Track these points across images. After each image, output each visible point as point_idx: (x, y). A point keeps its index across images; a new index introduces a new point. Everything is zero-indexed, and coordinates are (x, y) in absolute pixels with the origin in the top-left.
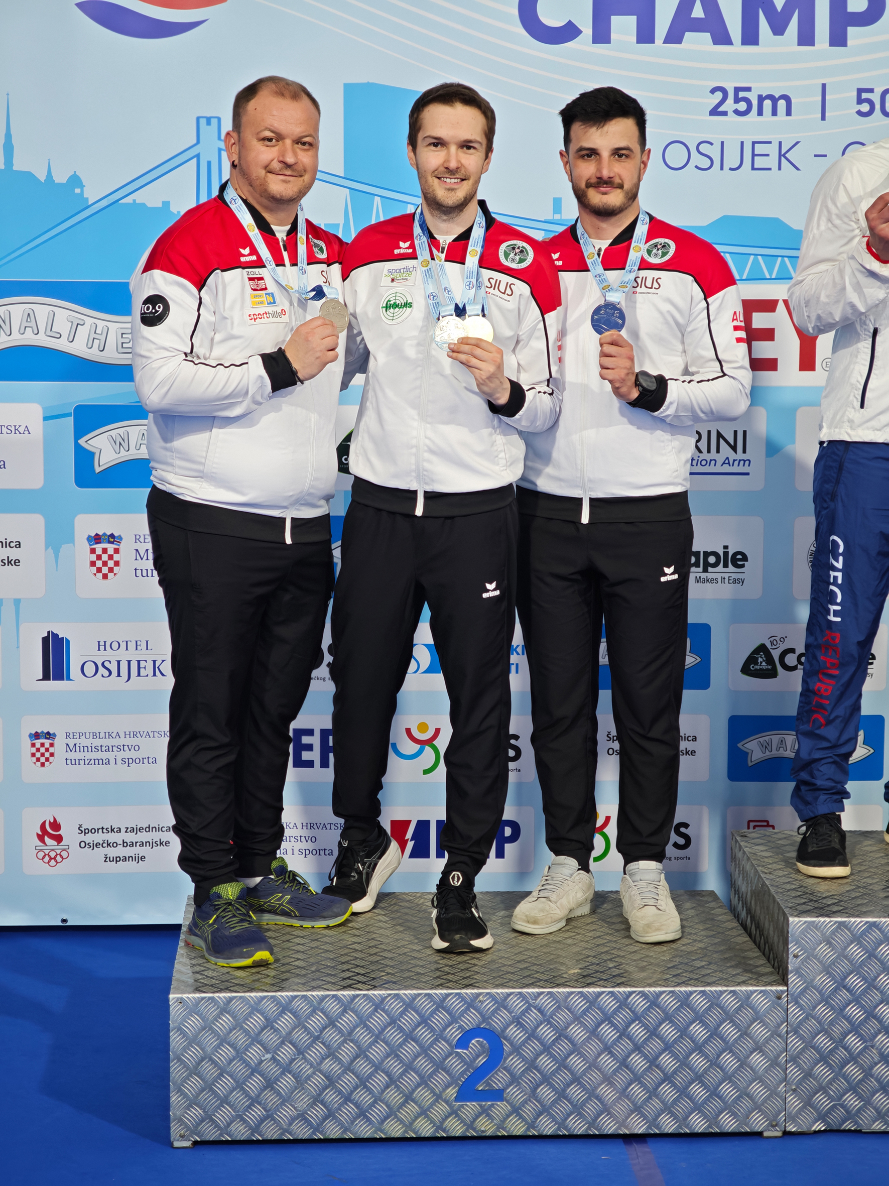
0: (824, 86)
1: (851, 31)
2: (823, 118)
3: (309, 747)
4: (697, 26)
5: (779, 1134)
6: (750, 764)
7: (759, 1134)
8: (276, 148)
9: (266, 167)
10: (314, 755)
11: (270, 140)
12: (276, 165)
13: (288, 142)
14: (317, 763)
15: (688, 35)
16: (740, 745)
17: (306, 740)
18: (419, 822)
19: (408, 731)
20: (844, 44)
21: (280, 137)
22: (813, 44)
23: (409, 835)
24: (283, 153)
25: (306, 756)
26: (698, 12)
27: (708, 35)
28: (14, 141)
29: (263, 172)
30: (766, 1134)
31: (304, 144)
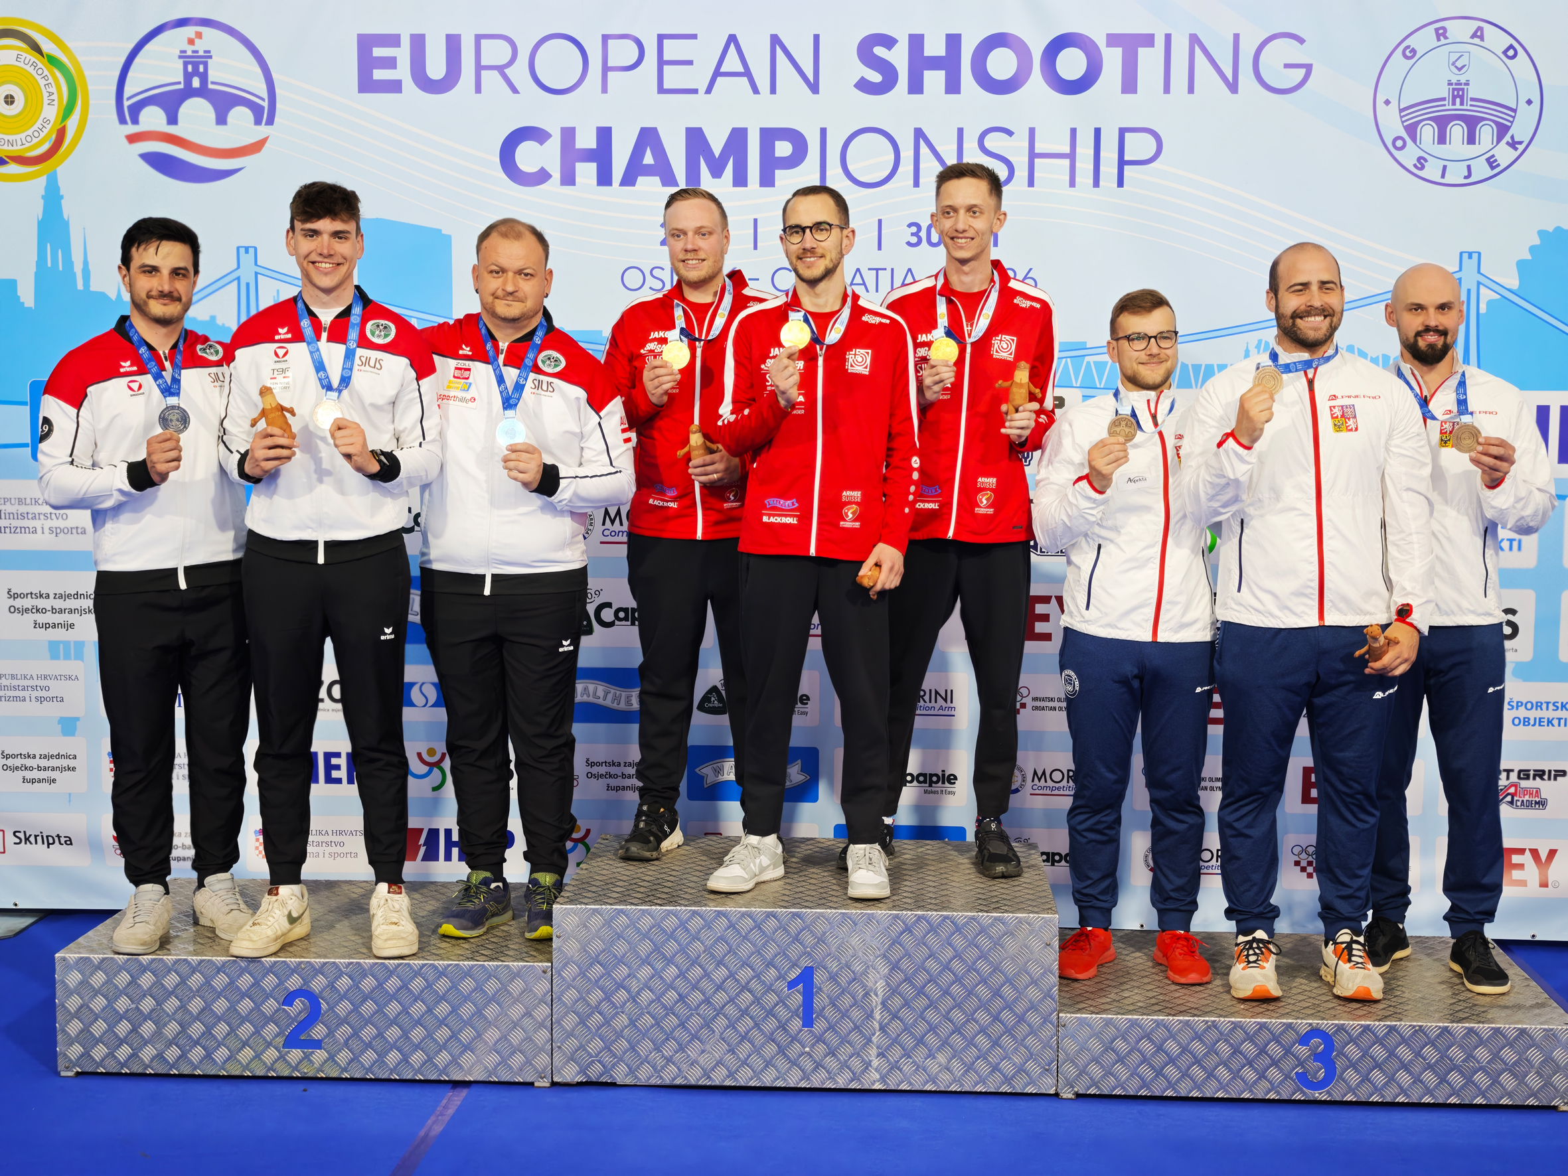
0: (756, 221)
1: (779, 173)
2: (755, 247)
3: (338, 767)
4: (648, 171)
5: (548, 1085)
6: (706, 786)
7: (532, 1084)
8: (501, 280)
9: (493, 295)
10: (342, 774)
11: (497, 272)
12: (500, 293)
13: (510, 274)
14: (345, 780)
15: (640, 179)
16: (697, 770)
17: (334, 761)
18: (430, 830)
19: (419, 755)
20: (773, 185)
21: (503, 270)
22: (746, 185)
23: (422, 841)
24: (505, 283)
25: (335, 774)
26: (648, 159)
27: (657, 178)
28: (91, 267)
29: (491, 298)
30: (536, 1084)
31: (526, 275)
